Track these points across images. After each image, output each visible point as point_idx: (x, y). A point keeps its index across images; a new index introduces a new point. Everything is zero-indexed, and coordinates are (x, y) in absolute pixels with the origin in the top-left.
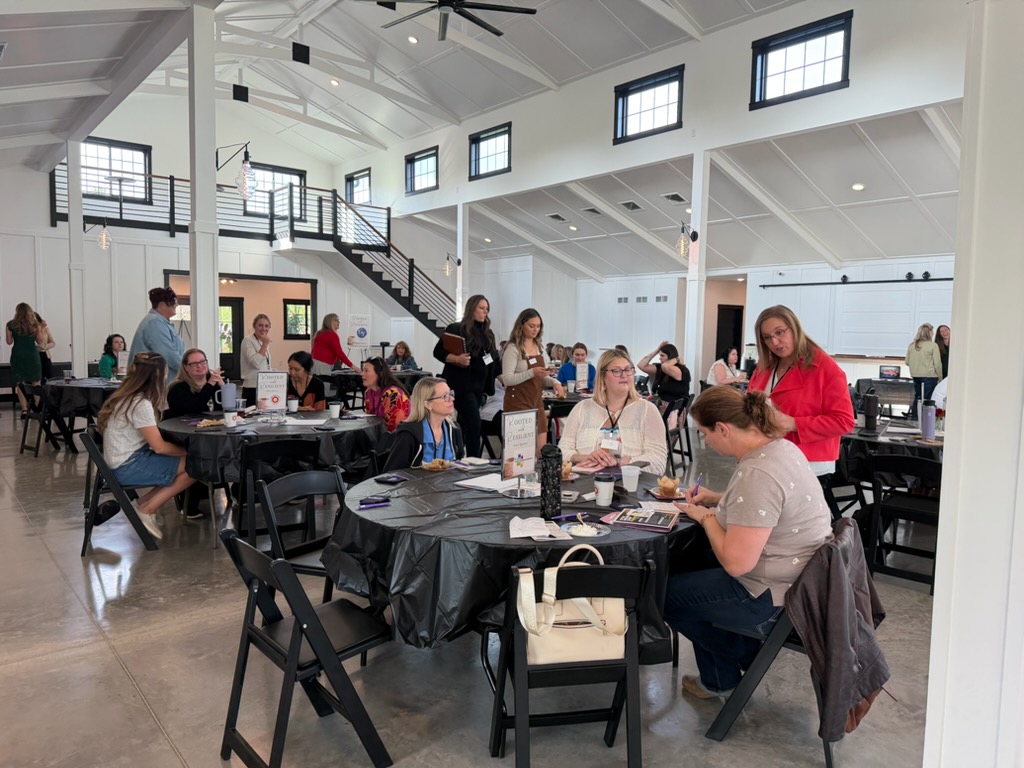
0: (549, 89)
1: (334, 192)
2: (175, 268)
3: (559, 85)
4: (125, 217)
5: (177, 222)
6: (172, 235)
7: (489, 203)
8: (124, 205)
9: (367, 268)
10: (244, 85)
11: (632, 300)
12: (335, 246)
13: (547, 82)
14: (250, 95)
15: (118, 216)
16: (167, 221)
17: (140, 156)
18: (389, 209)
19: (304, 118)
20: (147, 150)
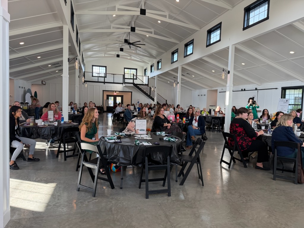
0: (164, 53)
1: (134, 74)
2: (105, 90)
3: (166, 52)
4: (99, 81)
5: (105, 81)
6: (104, 84)
7: (161, 74)
8: (99, 78)
9: (140, 89)
10: (119, 54)
11: (200, 95)
12: (133, 85)
13: (164, 51)
14: (120, 56)
15: (97, 81)
16: (104, 81)
17: (105, 68)
18: (148, 76)
19: (131, 59)
20: (106, 67)
